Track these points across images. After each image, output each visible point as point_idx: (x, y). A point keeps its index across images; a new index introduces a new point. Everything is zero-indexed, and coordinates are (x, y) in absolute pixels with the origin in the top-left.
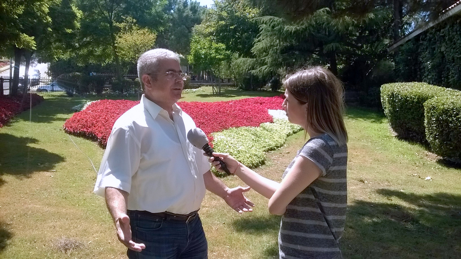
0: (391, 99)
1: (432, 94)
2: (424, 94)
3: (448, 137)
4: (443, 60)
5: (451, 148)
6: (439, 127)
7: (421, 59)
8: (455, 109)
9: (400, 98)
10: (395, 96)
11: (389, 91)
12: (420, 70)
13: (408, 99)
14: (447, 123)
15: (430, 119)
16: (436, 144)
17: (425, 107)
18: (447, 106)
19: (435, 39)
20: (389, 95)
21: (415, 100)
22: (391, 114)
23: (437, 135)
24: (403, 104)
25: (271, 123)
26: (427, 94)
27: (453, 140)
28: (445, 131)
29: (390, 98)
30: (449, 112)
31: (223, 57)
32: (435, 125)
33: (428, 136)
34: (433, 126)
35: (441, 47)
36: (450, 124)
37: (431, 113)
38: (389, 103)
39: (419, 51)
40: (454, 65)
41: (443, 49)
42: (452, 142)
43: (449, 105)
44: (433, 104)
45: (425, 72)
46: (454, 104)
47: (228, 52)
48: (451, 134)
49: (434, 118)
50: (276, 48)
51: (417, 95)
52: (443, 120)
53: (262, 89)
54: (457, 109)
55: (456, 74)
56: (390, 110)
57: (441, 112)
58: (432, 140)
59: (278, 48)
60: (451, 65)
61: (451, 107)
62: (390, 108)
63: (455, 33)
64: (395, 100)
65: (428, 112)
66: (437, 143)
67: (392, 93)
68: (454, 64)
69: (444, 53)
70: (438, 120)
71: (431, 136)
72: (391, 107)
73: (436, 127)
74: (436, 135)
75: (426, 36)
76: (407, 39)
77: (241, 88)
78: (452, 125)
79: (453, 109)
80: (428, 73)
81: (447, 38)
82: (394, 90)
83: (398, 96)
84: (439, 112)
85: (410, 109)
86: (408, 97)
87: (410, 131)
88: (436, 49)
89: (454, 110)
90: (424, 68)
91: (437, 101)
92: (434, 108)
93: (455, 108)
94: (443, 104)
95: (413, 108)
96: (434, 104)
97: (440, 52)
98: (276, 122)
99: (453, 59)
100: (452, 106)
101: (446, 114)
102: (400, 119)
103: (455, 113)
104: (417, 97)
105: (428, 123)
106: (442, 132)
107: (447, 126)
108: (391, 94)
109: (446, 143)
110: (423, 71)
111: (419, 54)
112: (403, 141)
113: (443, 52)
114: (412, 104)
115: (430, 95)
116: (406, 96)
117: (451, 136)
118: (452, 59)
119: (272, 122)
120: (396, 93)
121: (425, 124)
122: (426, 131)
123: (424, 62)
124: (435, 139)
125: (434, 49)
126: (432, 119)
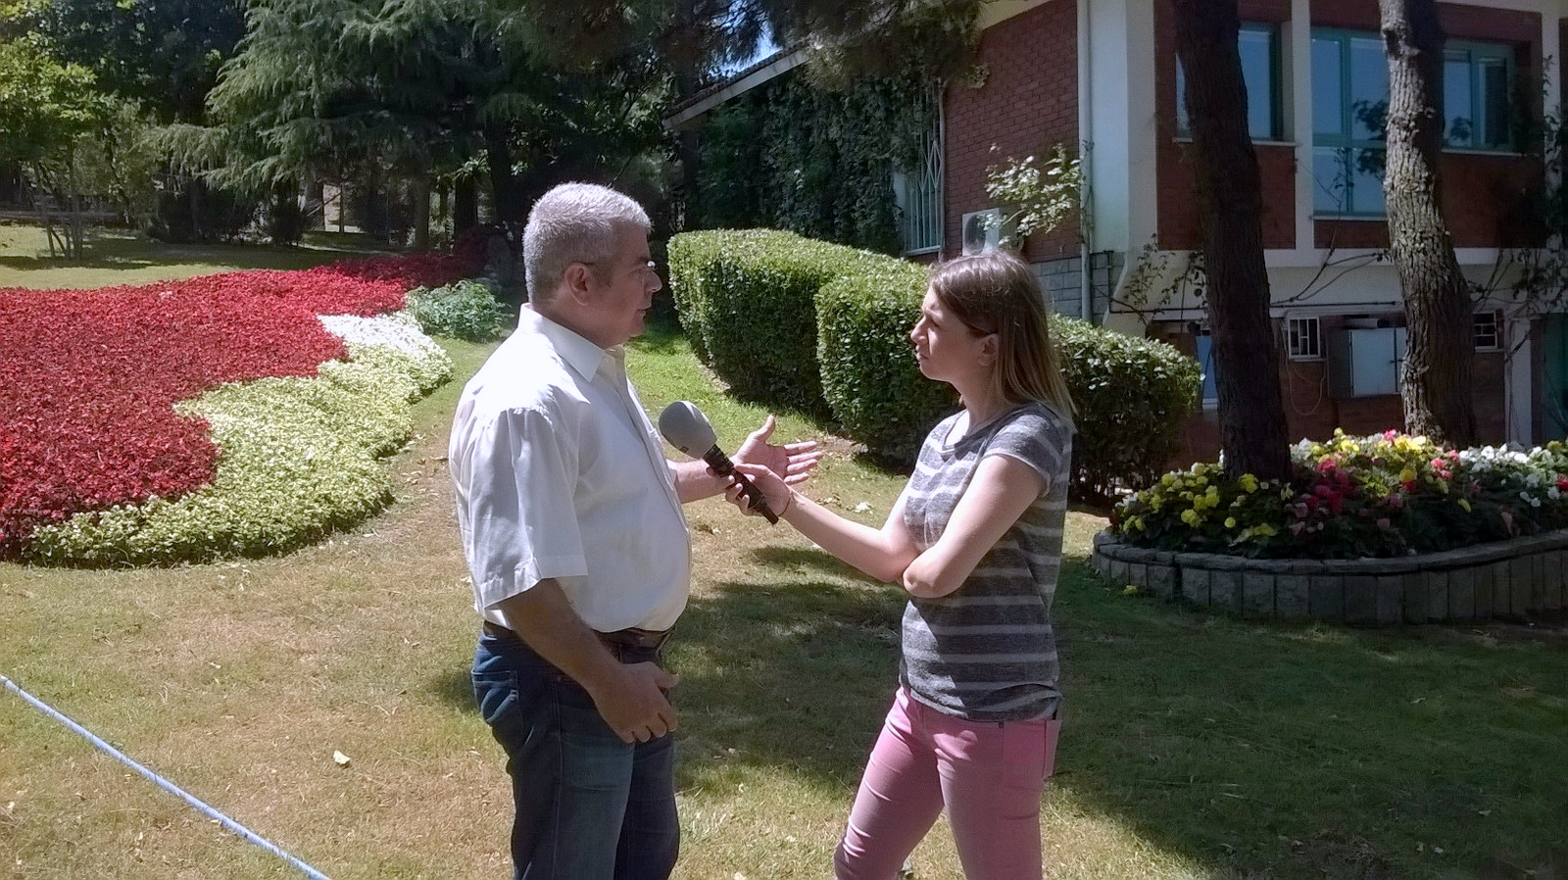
0: (715, 280)
1: (829, 268)
2: (809, 267)
3: (886, 390)
4: (835, 164)
5: (896, 419)
6: (860, 361)
7: (771, 161)
8: (902, 312)
9: (741, 278)
10: (724, 272)
11: (705, 257)
12: (768, 191)
13: (764, 280)
14: (883, 350)
15: (832, 341)
16: (853, 411)
17: (817, 307)
18: (882, 303)
19: (811, 101)
20: (706, 269)
21: (785, 285)
22: (715, 327)
23: (855, 386)
24: (749, 295)
25: (345, 362)
26: (817, 269)
27: (898, 397)
28: (878, 372)
29: (712, 276)
30: (887, 319)
31: (88, 115)
32: (851, 357)
33: (829, 389)
34: (844, 359)
35: (827, 126)
36: (891, 354)
37: (839, 323)
38: (708, 294)
39: (765, 134)
40: (868, 182)
41: (834, 132)
42: (897, 401)
43: (885, 300)
44: (841, 296)
45: (781, 199)
46: (899, 298)
47: (109, 100)
48: (895, 381)
49: (846, 337)
50: (303, 93)
51: (789, 270)
52: (872, 343)
53: (235, 237)
54: (907, 310)
55: (873, 208)
56: (710, 316)
57: (866, 320)
58: (842, 401)
59: (312, 92)
60: (859, 182)
61: (893, 305)
62: (711, 308)
63: (868, 89)
64: (728, 284)
65: (828, 321)
66: (856, 407)
67: (718, 265)
68: (869, 178)
69: (839, 144)
70: (855, 343)
71: (838, 388)
72: (715, 304)
73: (851, 362)
74: (852, 386)
75: (785, 90)
76: (727, 95)
77: (152, 233)
78: (897, 356)
79: (896, 312)
80: (791, 201)
81: (847, 100)
82: (720, 254)
83: (734, 272)
84: (859, 319)
85: (771, 311)
86: (765, 277)
87: (770, 375)
88: (815, 132)
89: (901, 315)
90: (780, 186)
91: (853, 289)
92: (846, 307)
93: (901, 309)
94: (870, 298)
95: (780, 307)
96: (844, 298)
97: (827, 140)
98: (358, 358)
99: (864, 163)
100: (892, 303)
101: (879, 326)
102: (740, 340)
103: (903, 322)
104: (789, 277)
105: (830, 352)
106: (869, 375)
107: (884, 358)
108: (713, 266)
109: (882, 407)
110: (776, 193)
111: (765, 144)
112: (753, 407)
113: (836, 141)
114: (776, 295)
115: (824, 271)
116: (757, 272)
117: (893, 386)
118: (861, 164)
119: (344, 358)
120: (730, 263)
121: (820, 356)
122: (822, 375)
123: (778, 168)
124: (851, 396)
125: (808, 131)
126: (842, 340)
